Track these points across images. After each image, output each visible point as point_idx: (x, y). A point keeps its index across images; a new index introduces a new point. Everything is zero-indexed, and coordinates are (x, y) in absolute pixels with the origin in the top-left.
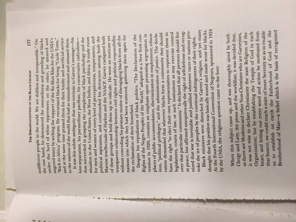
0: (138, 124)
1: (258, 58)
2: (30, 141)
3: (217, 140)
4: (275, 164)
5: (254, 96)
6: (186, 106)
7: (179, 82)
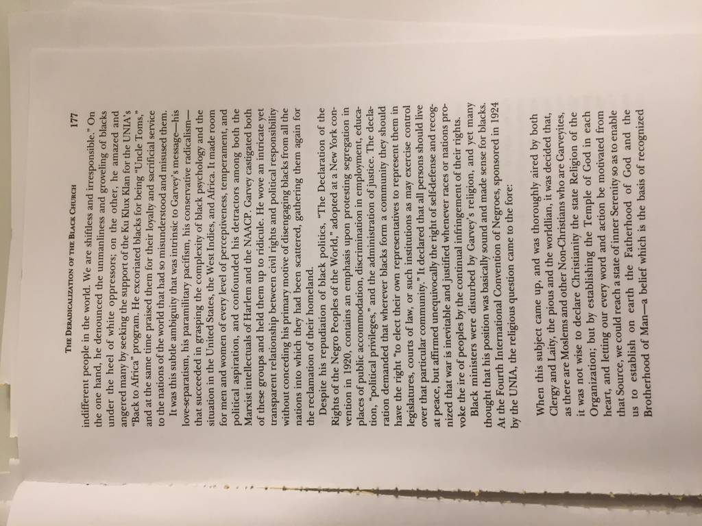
0: (323, 313)
1: (602, 171)
2: (69, 348)
3: (507, 354)
4: (637, 412)
5: (590, 257)
6: (435, 274)
7: (421, 219)
